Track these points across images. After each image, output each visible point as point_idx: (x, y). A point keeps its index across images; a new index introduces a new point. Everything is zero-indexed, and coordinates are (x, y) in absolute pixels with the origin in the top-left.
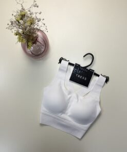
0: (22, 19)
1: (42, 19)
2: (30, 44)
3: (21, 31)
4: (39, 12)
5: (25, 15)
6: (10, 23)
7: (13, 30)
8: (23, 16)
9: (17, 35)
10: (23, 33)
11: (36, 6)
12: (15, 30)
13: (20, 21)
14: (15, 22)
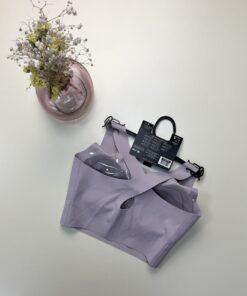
0: (40, 39)
1: (83, 39)
2: (55, 89)
3: (37, 63)
4: (78, 24)
5: (46, 31)
6: (16, 48)
7: (21, 62)
8: (43, 33)
9: (28, 71)
10: (42, 68)
11: (72, 12)
12: (25, 61)
13: (37, 43)
14: (26, 44)
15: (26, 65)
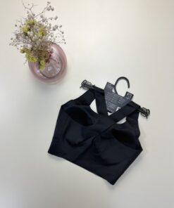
0: (29, 30)
1: (59, 25)
4: (54, 17)
5: (34, 24)
6: (14, 37)
7: (19, 46)
8: (31, 25)
10: (32, 49)
11: (50, 9)
15: (22, 48)
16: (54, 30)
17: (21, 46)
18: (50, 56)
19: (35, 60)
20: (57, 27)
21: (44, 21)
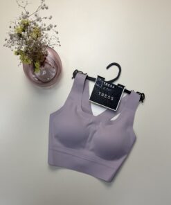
0: (24, 31)
1: (54, 25)
4: (49, 16)
6: (9, 38)
7: (13, 47)
8: (25, 26)
11: (45, 7)
15: (16, 50)
16: (49, 29)
17: (15, 47)
18: (45, 59)
19: (30, 62)
20: (51, 26)
21: (38, 20)
